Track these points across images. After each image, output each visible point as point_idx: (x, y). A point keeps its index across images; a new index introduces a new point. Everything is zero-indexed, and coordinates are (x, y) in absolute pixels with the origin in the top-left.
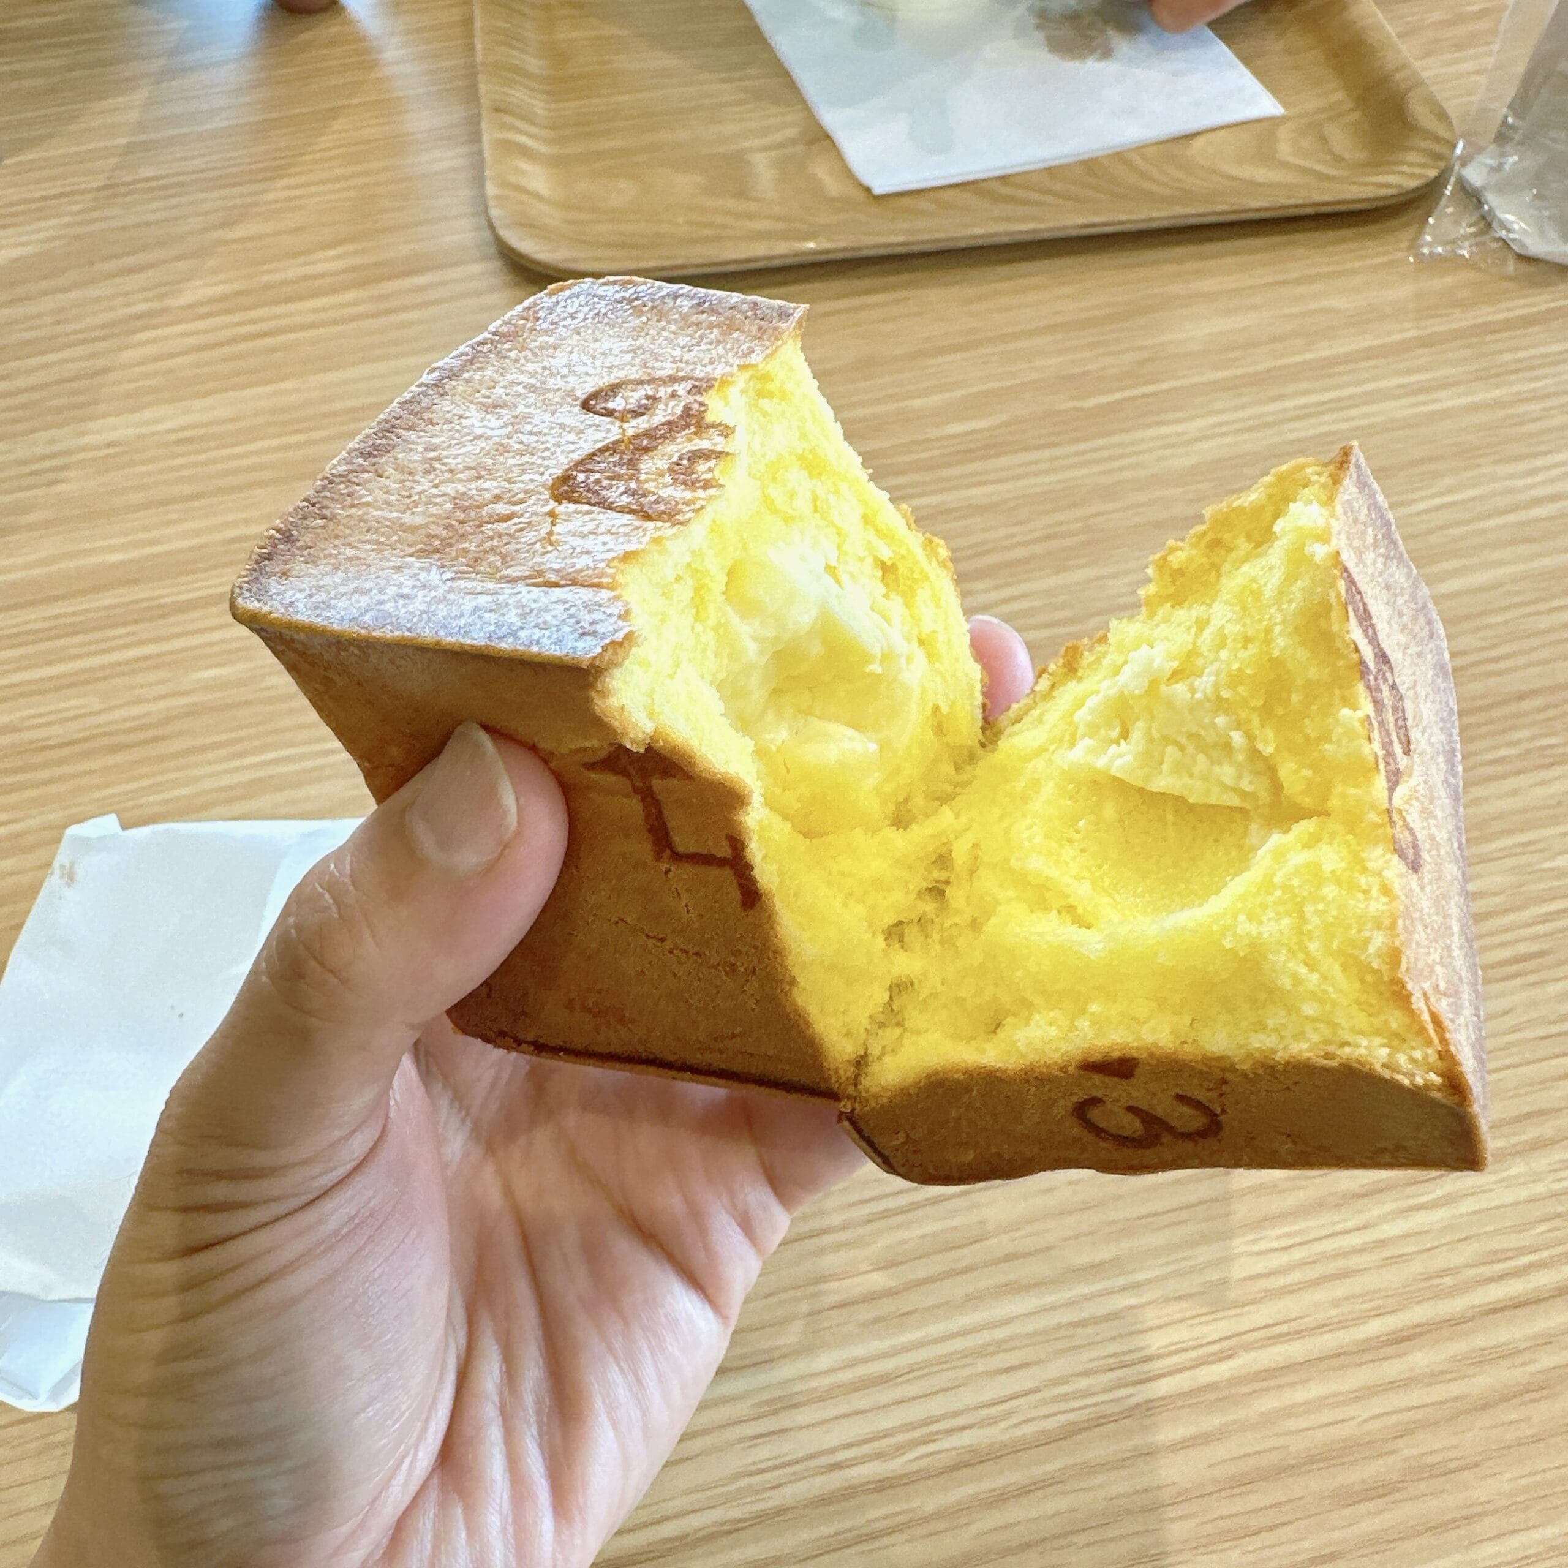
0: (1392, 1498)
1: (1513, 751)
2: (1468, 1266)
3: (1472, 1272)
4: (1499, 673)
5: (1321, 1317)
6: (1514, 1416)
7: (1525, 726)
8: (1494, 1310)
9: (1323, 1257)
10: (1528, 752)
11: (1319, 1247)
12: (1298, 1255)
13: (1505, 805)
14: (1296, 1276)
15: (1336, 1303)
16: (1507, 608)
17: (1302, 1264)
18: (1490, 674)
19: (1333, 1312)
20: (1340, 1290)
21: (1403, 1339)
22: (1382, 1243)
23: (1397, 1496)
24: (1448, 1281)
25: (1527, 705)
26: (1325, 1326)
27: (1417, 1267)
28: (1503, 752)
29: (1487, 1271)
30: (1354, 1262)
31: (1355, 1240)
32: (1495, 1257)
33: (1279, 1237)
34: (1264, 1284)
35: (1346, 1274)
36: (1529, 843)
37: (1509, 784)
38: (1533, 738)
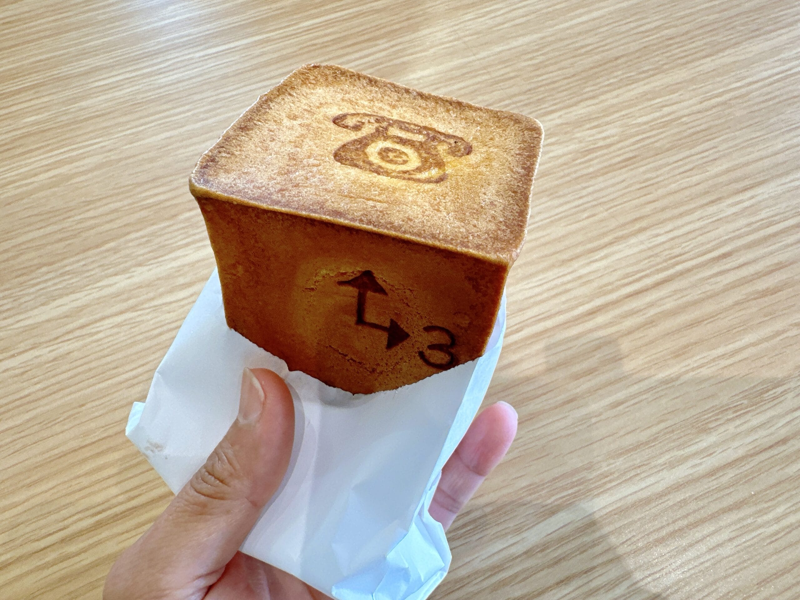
0: (594, 374)
1: (615, 80)
2: (617, 280)
3: (619, 283)
4: (607, 50)
5: (557, 309)
6: (641, 335)
7: (619, 70)
8: (629, 296)
9: (556, 286)
10: (621, 79)
11: (553, 283)
12: (545, 287)
13: (615, 101)
14: (545, 295)
15: (564, 303)
16: (608, 24)
17: (548, 290)
18: (603, 51)
19: (562, 307)
20: (563, 298)
21: (592, 313)
22: (580, 277)
23: (597, 373)
24: (610, 287)
25: (619, 61)
26: (559, 313)
27: (595, 284)
28: (611, 81)
29: (626, 281)
30: (569, 286)
31: (569, 277)
32: (627, 276)
33: (537, 281)
34: (532, 300)
35: (566, 291)
36: (626, 115)
37: (615, 93)
38: (623, 74)
